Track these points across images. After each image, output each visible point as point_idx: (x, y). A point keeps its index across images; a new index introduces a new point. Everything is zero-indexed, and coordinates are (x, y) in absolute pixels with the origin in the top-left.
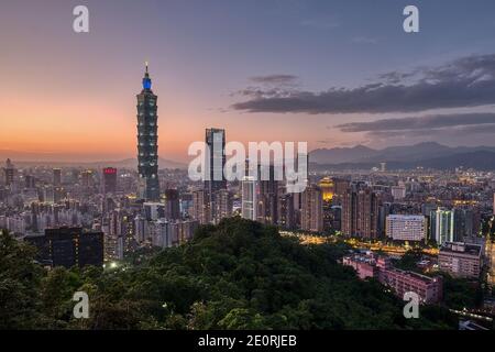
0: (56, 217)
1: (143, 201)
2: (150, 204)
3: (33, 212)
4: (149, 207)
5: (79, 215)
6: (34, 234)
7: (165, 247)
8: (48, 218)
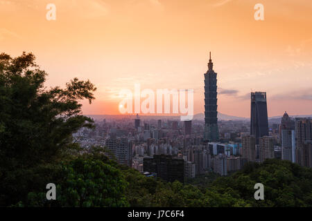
0: (159, 148)
1: (208, 141)
2: (211, 143)
3: (148, 144)
4: (212, 145)
5: (171, 148)
6: (148, 157)
7: (222, 174)
8: (155, 148)
